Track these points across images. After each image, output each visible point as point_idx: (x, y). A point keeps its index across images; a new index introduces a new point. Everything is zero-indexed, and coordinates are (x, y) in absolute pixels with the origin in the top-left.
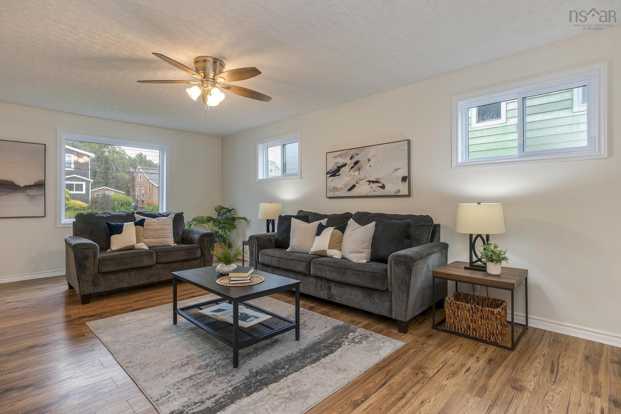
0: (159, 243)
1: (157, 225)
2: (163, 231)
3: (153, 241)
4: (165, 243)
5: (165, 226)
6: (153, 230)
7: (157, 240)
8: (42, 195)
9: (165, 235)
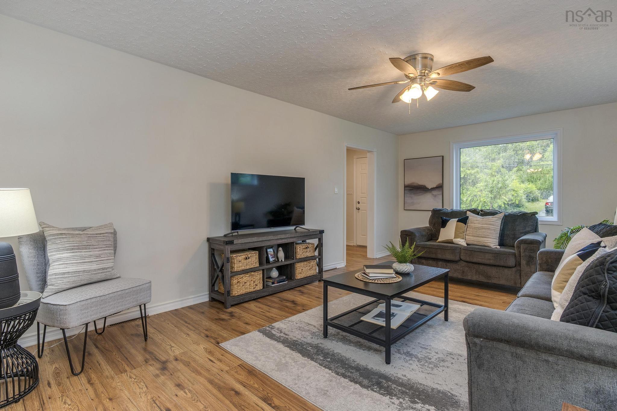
0: (478, 242)
1: (479, 223)
2: (482, 230)
3: (472, 239)
4: (484, 243)
5: (486, 226)
6: (473, 228)
7: (476, 239)
8: (440, 194)
9: (484, 235)
